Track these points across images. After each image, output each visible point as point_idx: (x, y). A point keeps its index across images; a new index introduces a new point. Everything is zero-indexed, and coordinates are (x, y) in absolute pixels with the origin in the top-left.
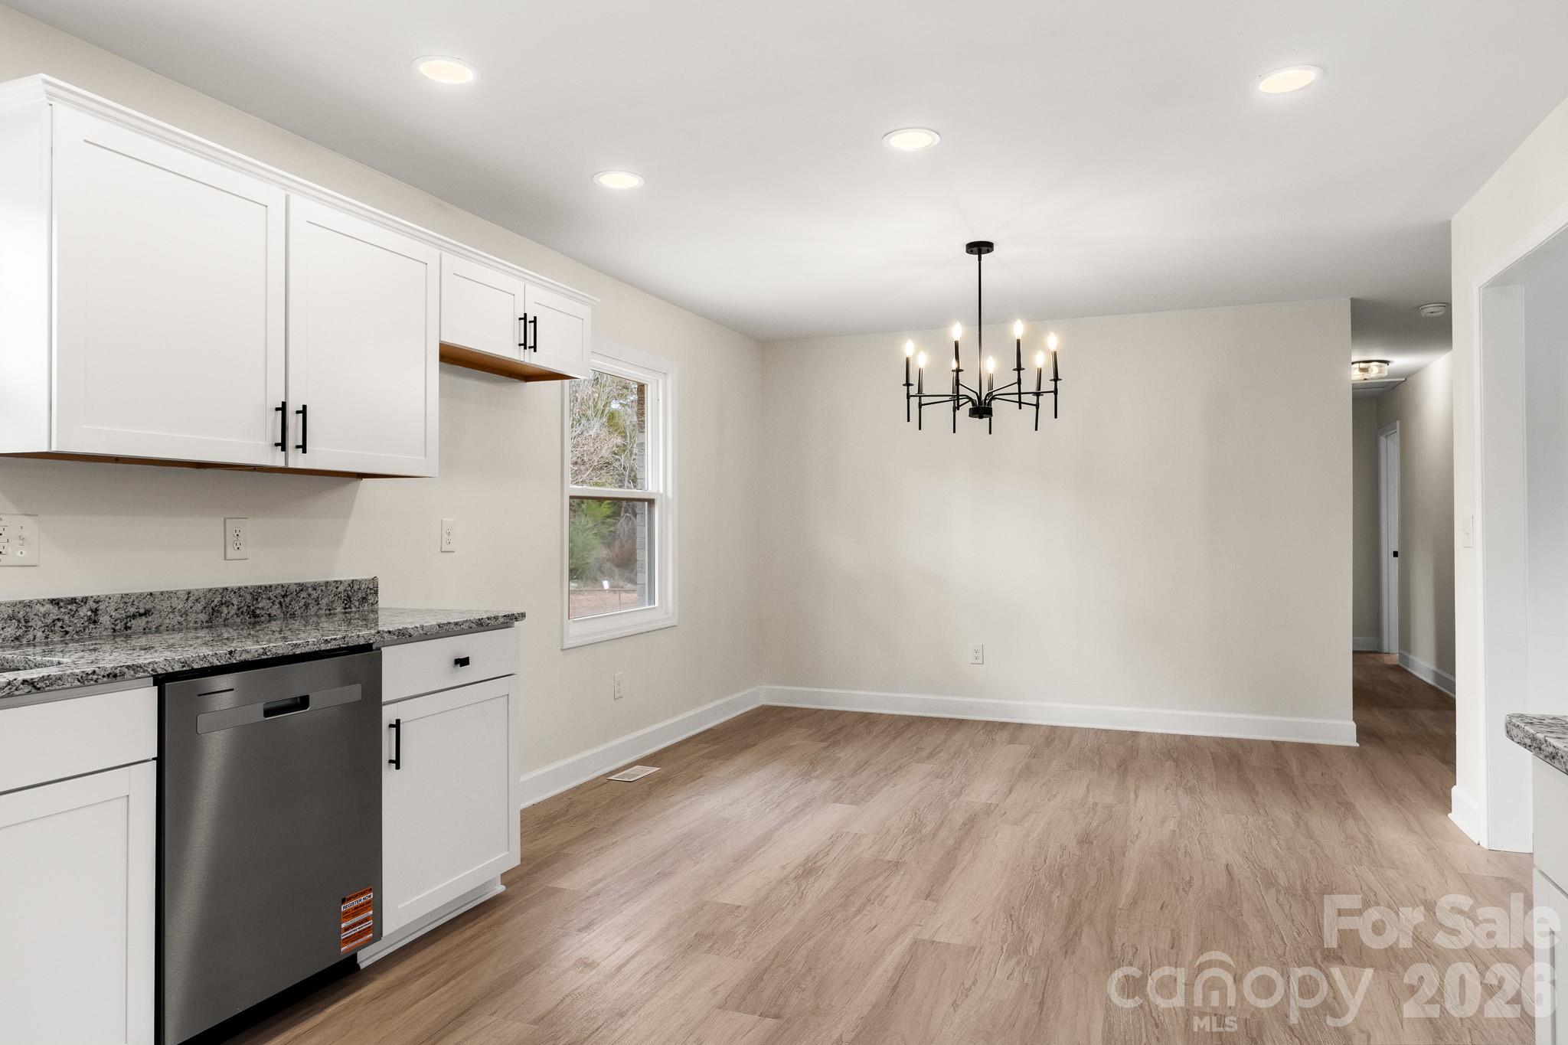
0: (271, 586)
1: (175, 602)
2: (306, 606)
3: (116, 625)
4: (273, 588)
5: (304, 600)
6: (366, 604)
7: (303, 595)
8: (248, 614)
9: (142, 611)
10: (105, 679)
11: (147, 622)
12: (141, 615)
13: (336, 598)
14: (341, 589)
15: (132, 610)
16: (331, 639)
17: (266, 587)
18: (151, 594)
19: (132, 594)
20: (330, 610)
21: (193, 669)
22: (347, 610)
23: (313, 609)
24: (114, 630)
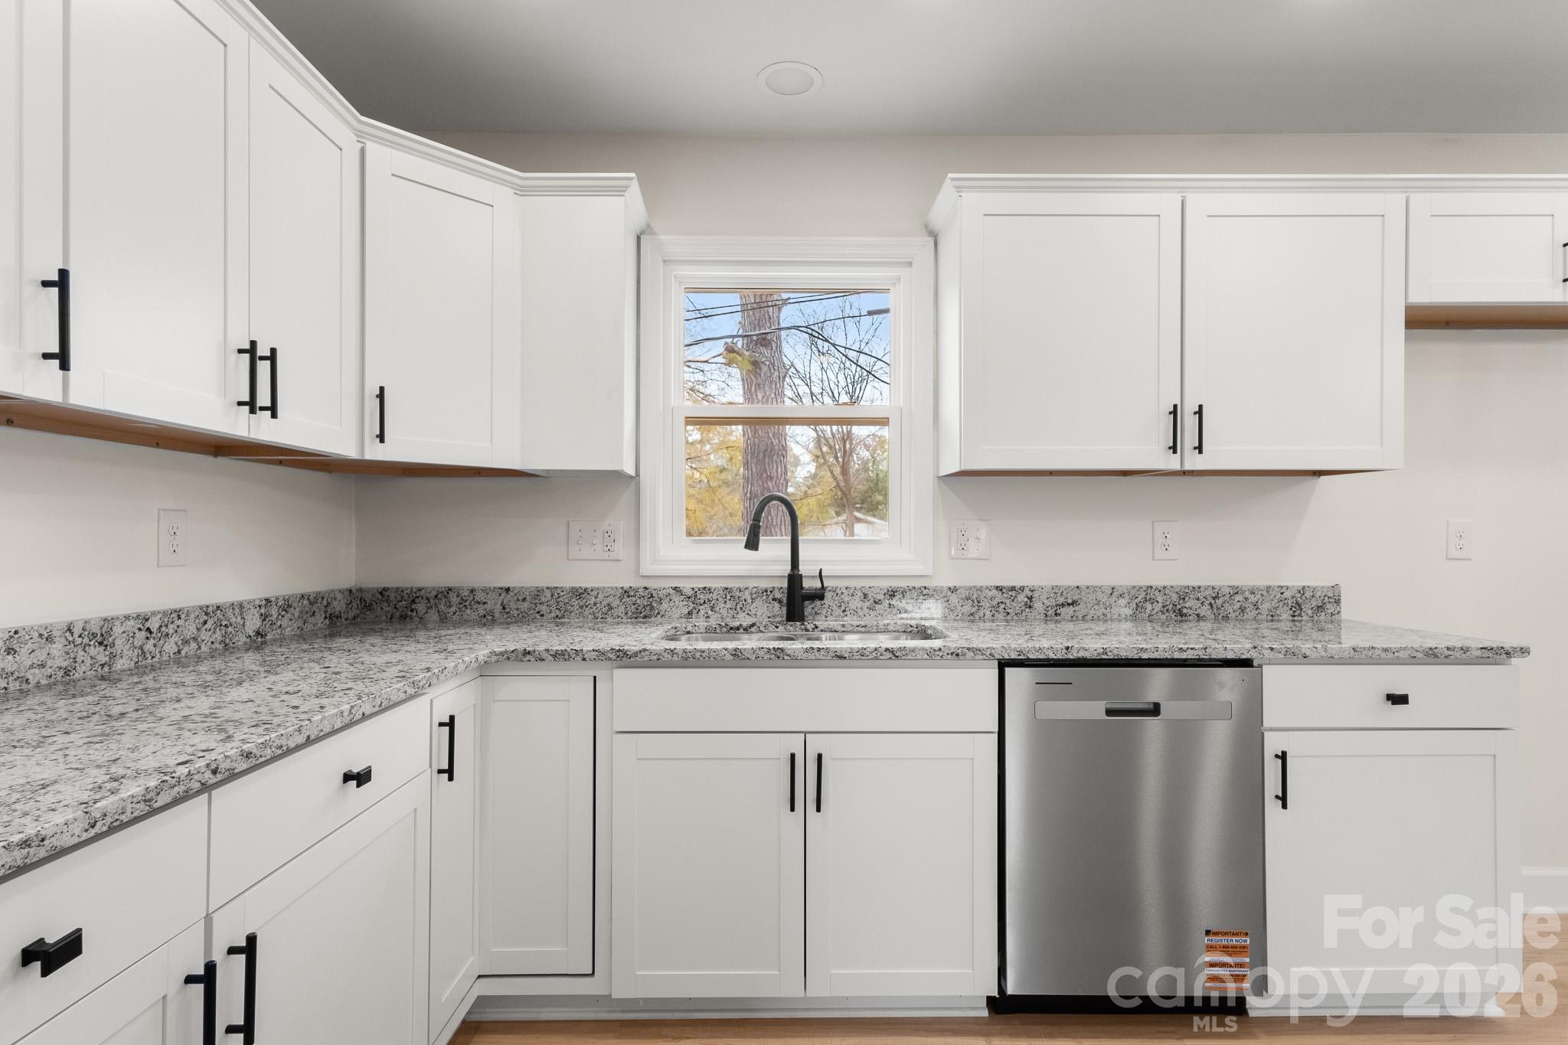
0: (1199, 588)
1: (1100, 596)
2: (1243, 610)
3: (1048, 611)
4: (1202, 589)
5: (1239, 604)
6: (1323, 614)
7: (1238, 598)
8: (1174, 612)
9: (1070, 601)
10: (949, 656)
11: (1075, 611)
12: (1069, 604)
13: (1281, 604)
14: (1288, 594)
15: (1061, 600)
16: (1188, 649)
17: (1193, 588)
18: (1078, 587)
19: (1061, 586)
20: (1272, 616)
21: (1028, 659)
22: (1296, 618)
23: (1251, 613)
24: (1046, 615)
